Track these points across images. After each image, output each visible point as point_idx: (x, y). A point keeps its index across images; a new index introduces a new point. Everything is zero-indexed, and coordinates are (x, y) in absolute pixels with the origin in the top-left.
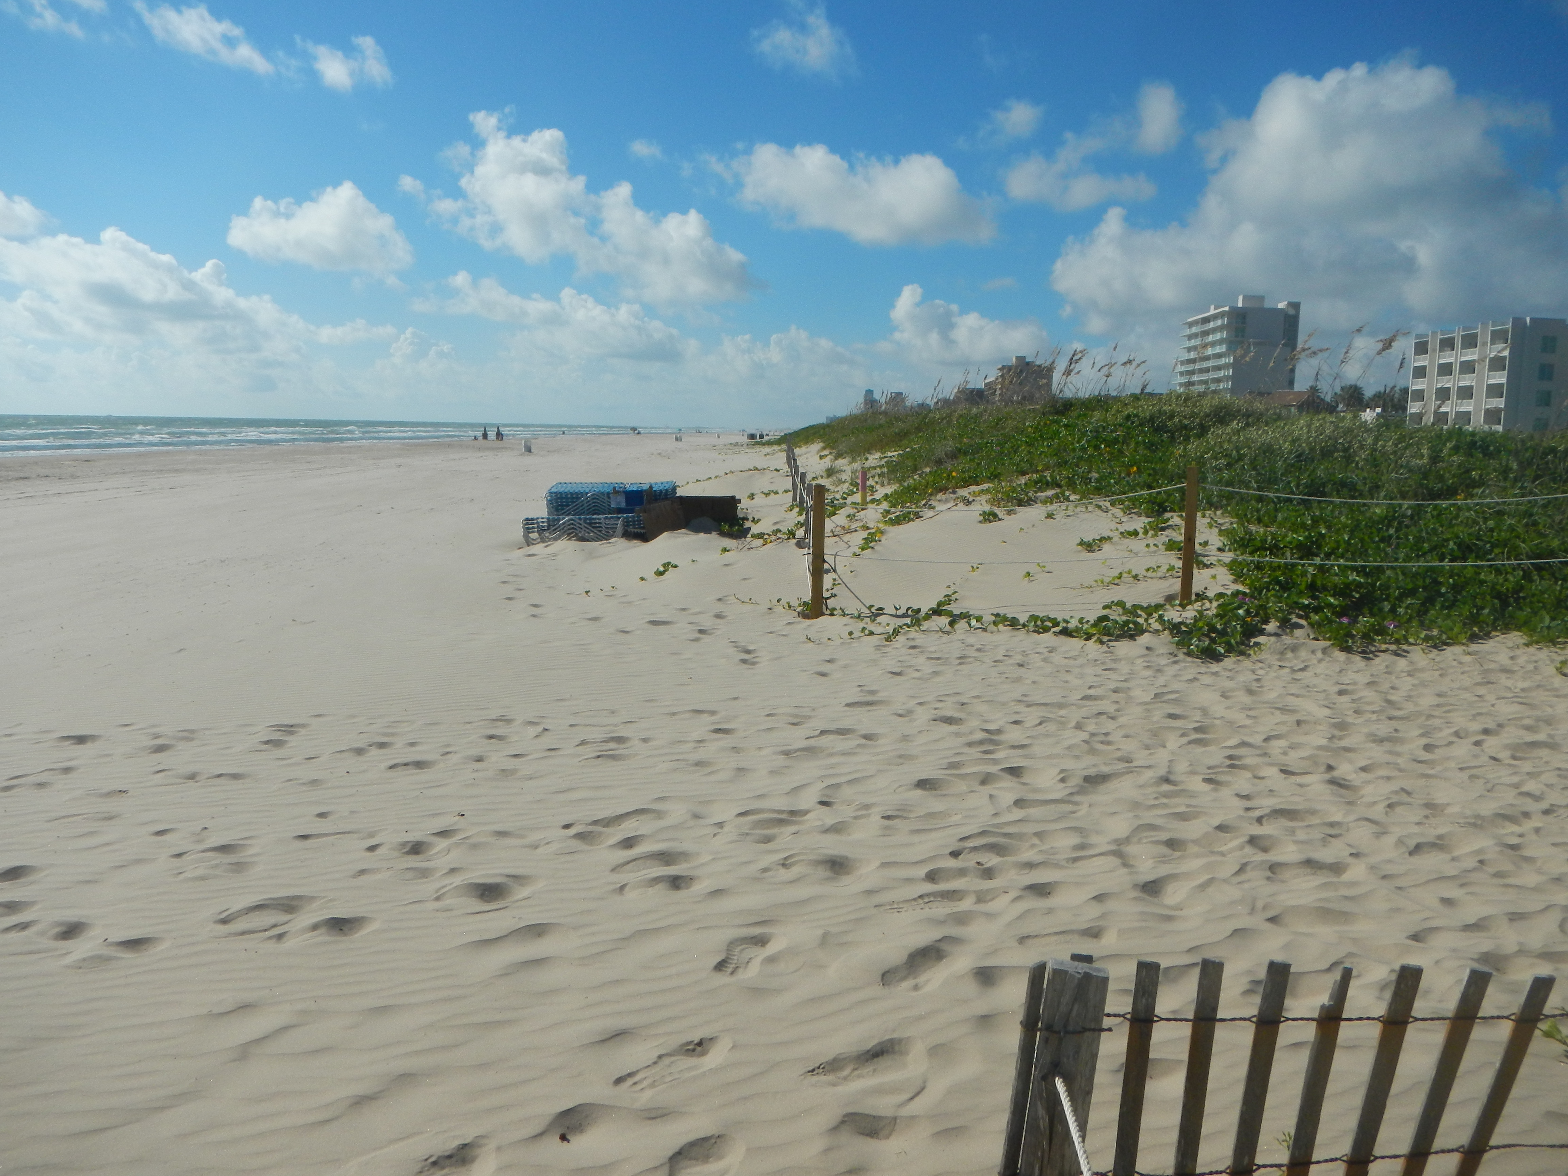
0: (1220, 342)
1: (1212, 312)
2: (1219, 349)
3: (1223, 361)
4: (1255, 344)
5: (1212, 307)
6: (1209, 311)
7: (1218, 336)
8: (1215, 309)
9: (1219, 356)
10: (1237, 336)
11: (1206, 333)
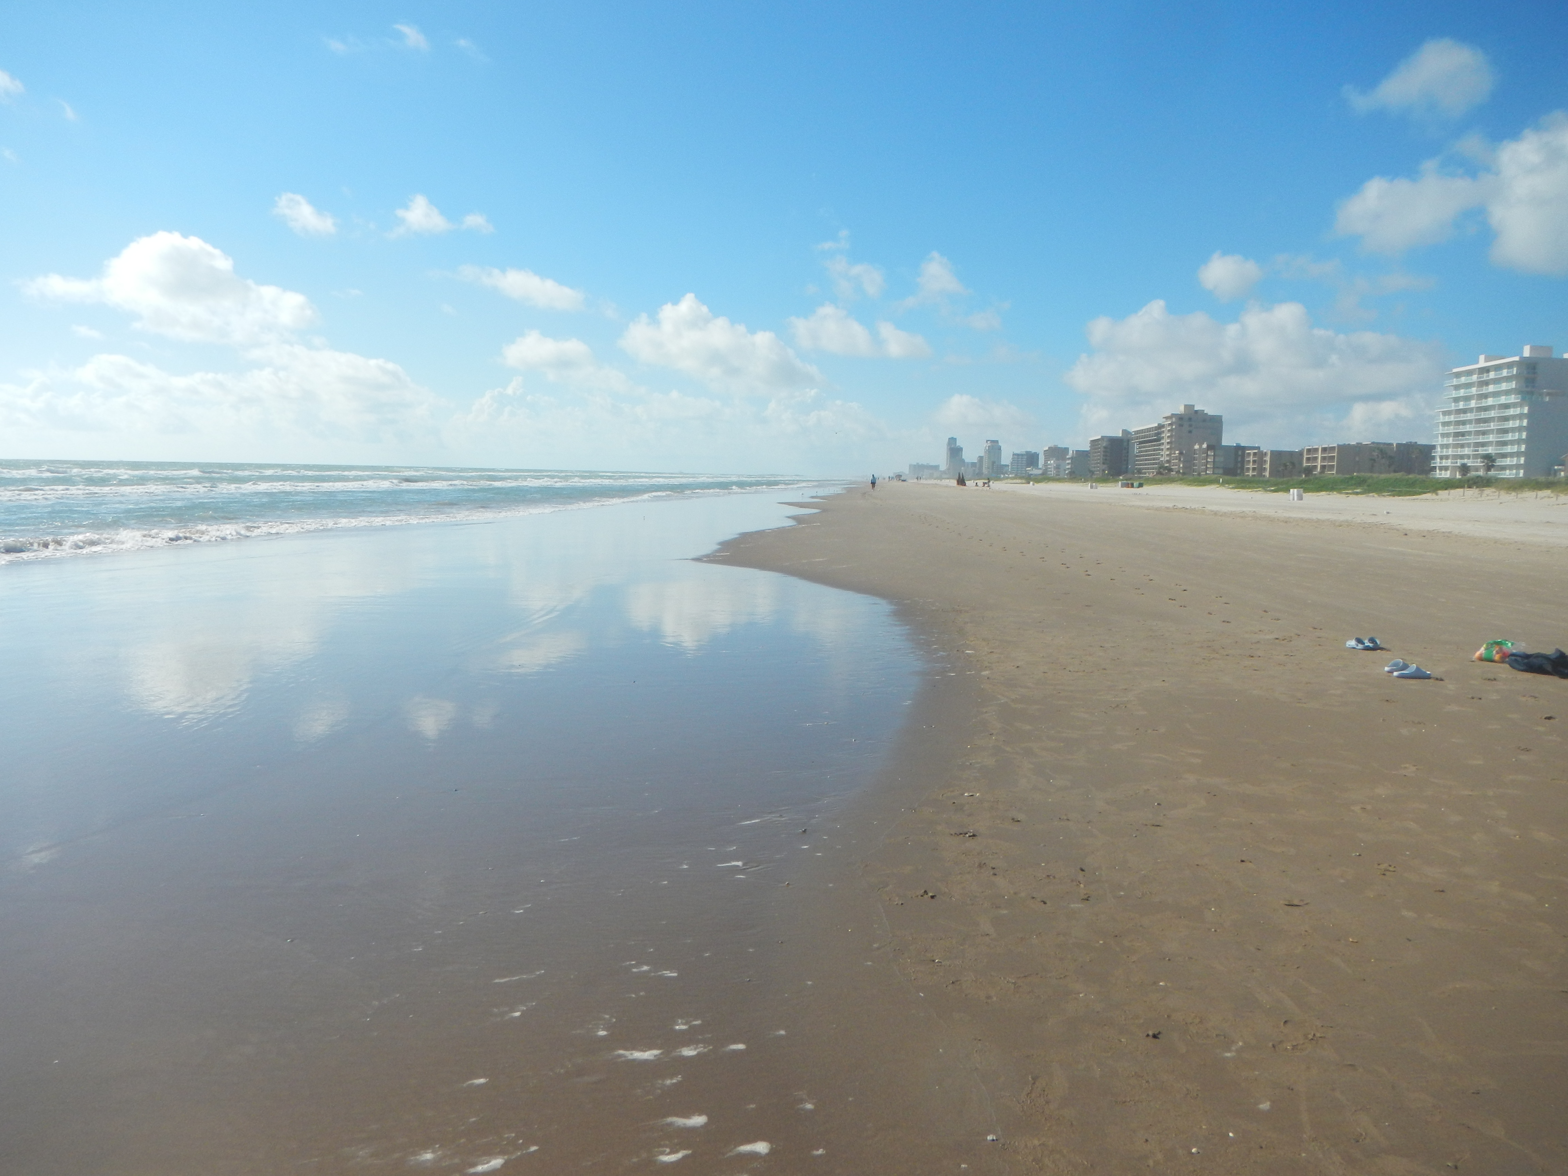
0: (1507, 393)
1: (1482, 363)
2: (1503, 400)
3: (1511, 412)
4: (1548, 394)
5: (1482, 358)
6: (1477, 362)
7: (1504, 386)
8: (1486, 361)
9: (1506, 406)
10: (1527, 387)
11: (1487, 383)
